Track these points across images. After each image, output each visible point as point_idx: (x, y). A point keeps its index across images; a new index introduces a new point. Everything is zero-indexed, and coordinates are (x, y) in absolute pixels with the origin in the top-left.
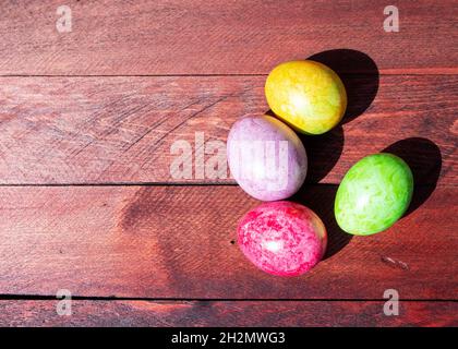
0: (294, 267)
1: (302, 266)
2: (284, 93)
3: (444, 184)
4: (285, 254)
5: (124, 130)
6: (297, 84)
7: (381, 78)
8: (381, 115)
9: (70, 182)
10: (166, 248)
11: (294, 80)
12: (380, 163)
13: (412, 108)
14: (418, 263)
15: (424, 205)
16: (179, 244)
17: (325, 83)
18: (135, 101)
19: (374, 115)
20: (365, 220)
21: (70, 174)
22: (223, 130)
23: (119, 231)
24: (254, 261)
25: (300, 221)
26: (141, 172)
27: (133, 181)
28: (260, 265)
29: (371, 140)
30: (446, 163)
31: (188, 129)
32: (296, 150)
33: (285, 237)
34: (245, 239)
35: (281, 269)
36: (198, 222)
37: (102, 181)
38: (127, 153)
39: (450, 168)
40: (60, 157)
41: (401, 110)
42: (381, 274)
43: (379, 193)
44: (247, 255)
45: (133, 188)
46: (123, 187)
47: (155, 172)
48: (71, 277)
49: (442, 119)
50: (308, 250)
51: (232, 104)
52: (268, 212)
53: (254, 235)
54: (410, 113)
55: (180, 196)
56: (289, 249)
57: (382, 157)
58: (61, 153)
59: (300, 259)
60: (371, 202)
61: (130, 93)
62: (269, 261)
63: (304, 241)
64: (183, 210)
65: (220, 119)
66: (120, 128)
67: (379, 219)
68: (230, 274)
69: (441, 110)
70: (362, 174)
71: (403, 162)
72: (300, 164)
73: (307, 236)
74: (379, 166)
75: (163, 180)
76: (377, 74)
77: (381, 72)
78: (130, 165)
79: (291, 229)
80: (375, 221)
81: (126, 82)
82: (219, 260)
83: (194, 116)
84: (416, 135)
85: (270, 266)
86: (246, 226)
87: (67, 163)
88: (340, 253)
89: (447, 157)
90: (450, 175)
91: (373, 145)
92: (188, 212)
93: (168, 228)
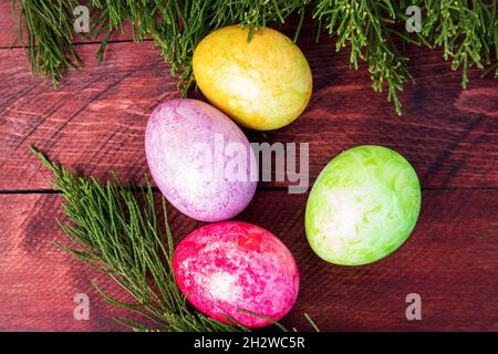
5: (12, 119)
10: (81, 277)
12: (373, 161)
18: (21, 81)
20: (357, 246)
22: (136, 115)
23: (20, 253)
26: (39, 174)
27: (30, 188)
31: (92, 116)
33: (243, 282)
34: (187, 282)
38: (20, 151)
43: (379, 208)
45: (32, 196)
46: (19, 195)
49: (441, 90)
51: (143, 80)
52: (212, 245)
53: (199, 279)
57: (373, 154)
60: (365, 220)
61: (15, 70)
65: (129, 101)
66: (7, 118)
67: (378, 245)
70: (347, 180)
74: (373, 167)
78: (25, 167)
79: (249, 270)
80: (373, 249)
81: (8, 57)
83: (96, 97)
86: (186, 264)
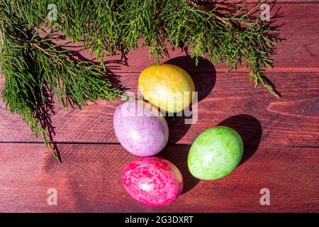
0: (161, 201)
1: (166, 201)
2: (152, 86)
3: (263, 145)
4: (155, 193)
6: (162, 81)
7: (217, 75)
8: (218, 99)
9: (10, 141)
10: (74, 184)
11: (159, 78)
12: (220, 134)
13: (239, 94)
14: (246, 199)
15: (250, 159)
16: (82, 182)
17: (181, 80)
19: (212, 99)
20: (210, 171)
21: (11, 136)
23: (43, 172)
24: (133, 196)
25: (165, 172)
28: (137, 199)
29: (211, 116)
30: (265, 131)
32: (161, 124)
33: (155, 182)
34: (127, 181)
35: (152, 202)
36: (95, 168)
37: (31, 140)
39: (268, 135)
40: (4, 125)
41: (232, 96)
42: (220, 205)
43: (220, 154)
44: (129, 192)
47: (65, 135)
48: (11, 201)
49: (261, 102)
50: (170, 191)
52: (143, 165)
53: (133, 180)
54: (238, 98)
55: (82, 151)
56: (158, 190)
57: (221, 130)
58: (4, 122)
59: (165, 197)
60: (214, 160)
62: (144, 197)
63: (168, 185)
64: (84, 159)
67: (219, 171)
68: (117, 202)
69: (260, 96)
70: (208, 141)
71: (236, 133)
72: (164, 133)
73: (170, 182)
74: (219, 136)
75: (71, 141)
76: (215, 72)
77: (217, 70)
79: (159, 177)
80: (217, 172)
82: (109, 193)
84: (243, 113)
85: (144, 200)
86: (128, 173)
87: (9, 129)
88: (192, 191)
89: (265, 128)
90: (268, 139)
91: (212, 118)
92: (87, 160)
93: (75, 171)
